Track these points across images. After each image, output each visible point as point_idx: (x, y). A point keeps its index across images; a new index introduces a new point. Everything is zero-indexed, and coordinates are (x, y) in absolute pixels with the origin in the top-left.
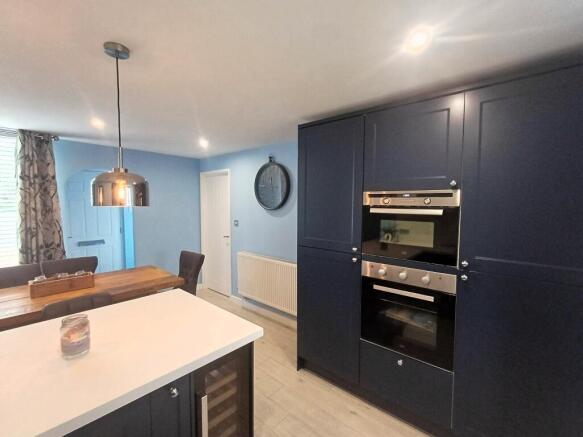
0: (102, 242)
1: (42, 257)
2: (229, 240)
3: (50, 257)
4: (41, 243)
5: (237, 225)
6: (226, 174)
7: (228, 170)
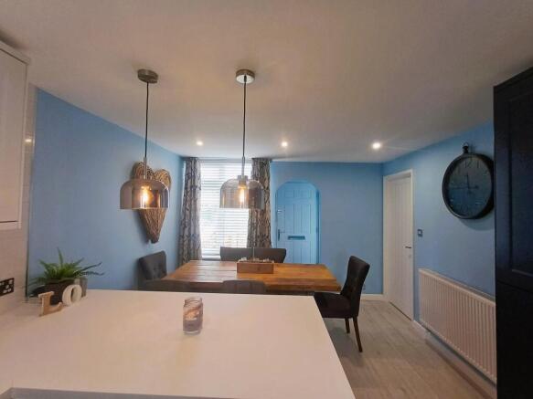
0: (303, 238)
1: (258, 243)
2: (410, 252)
3: (264, 245)
4: (258, 234)
5: (420, 235)
6: (409, 176)
7: (411, 171)
